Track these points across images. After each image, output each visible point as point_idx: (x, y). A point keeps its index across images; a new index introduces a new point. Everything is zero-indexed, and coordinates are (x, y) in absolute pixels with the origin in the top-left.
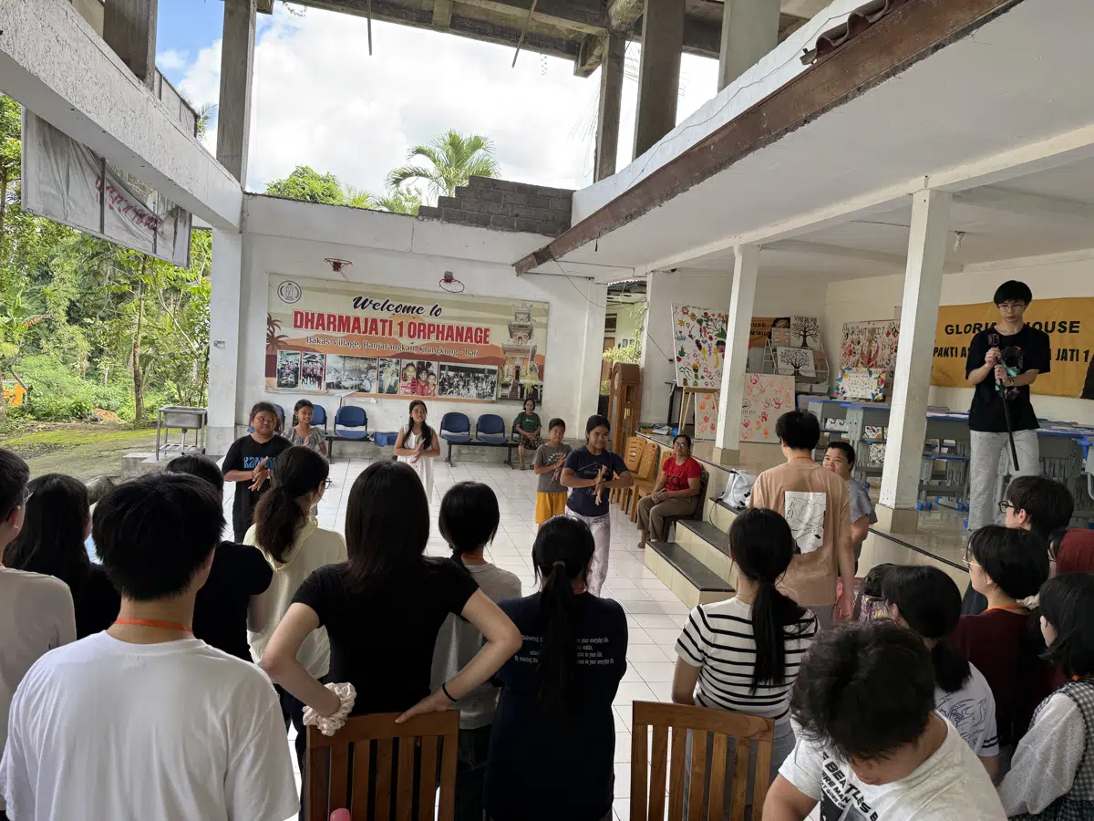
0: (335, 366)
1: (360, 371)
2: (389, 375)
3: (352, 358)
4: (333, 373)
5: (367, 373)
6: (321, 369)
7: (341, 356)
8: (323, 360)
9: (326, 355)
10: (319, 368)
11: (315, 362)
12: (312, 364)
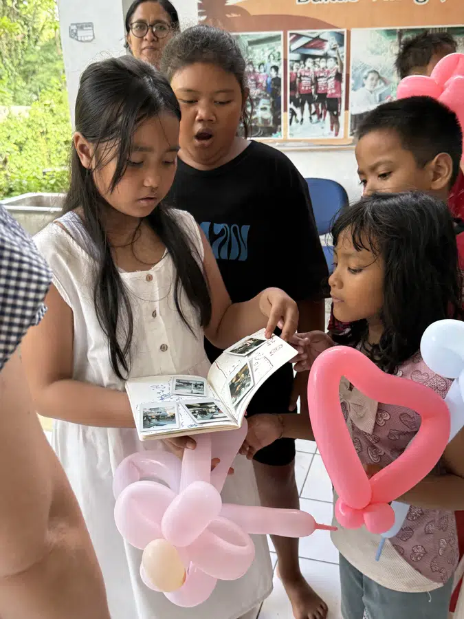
0: (374, 61)
6: (338, 77)
7: (390, 33)
8: (343, 50)
9: (349, 33)
10: (333, 74)
11: (321, 57)
12: (314, 63)
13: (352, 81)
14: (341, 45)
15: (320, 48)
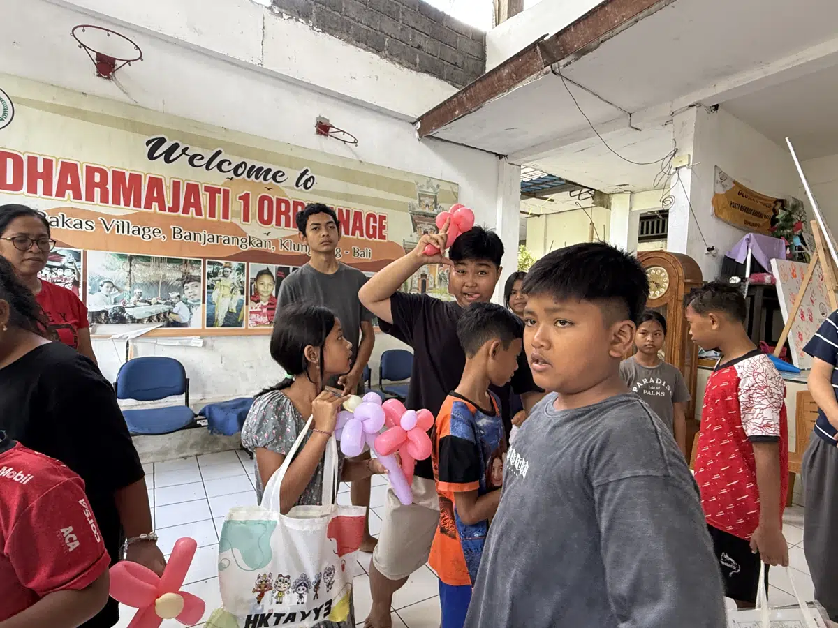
0: (109, 275)
1: (167, 286)
2: (227, 291)
3: (148, 259)
4: (104, 290)
5: (181, 290)
6: (76, 283)
7: (122, 256)
8: (80, 265)
9: (85, 253)
10: (71, 280)
11: (58, 268)
12: (52, 272)
13: (88, 287)
14: (78, 260)
15: (58, 261)
